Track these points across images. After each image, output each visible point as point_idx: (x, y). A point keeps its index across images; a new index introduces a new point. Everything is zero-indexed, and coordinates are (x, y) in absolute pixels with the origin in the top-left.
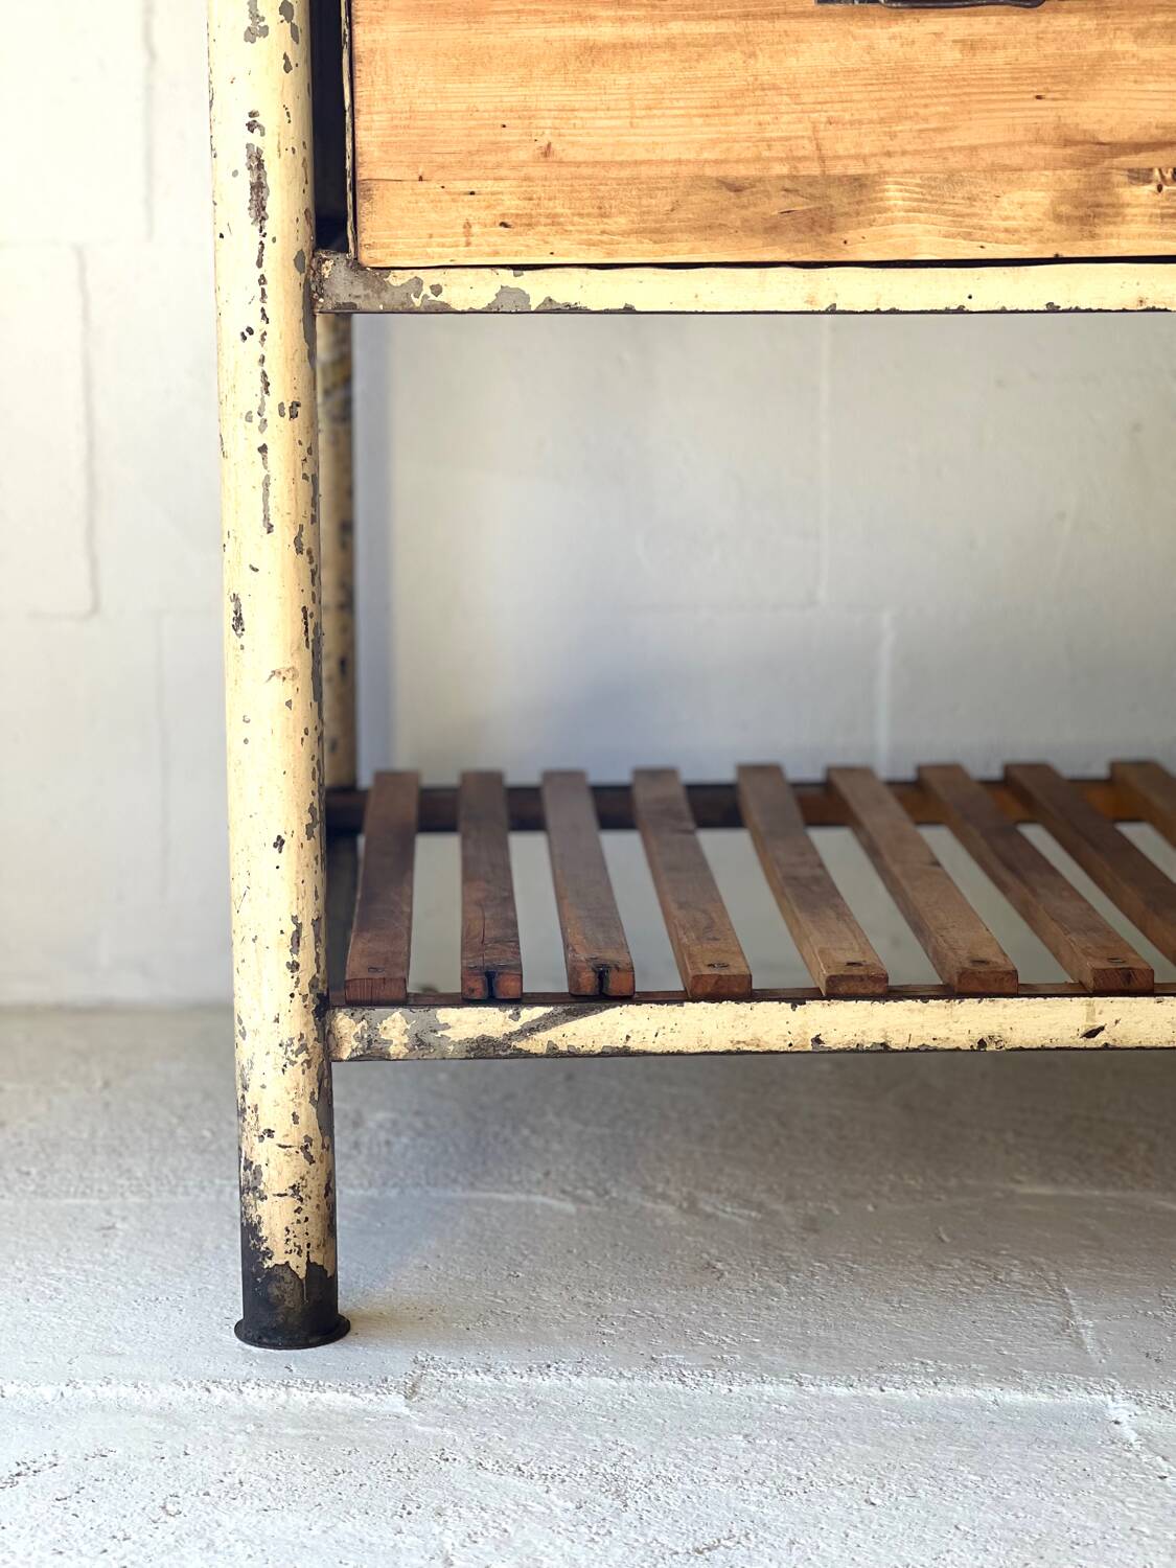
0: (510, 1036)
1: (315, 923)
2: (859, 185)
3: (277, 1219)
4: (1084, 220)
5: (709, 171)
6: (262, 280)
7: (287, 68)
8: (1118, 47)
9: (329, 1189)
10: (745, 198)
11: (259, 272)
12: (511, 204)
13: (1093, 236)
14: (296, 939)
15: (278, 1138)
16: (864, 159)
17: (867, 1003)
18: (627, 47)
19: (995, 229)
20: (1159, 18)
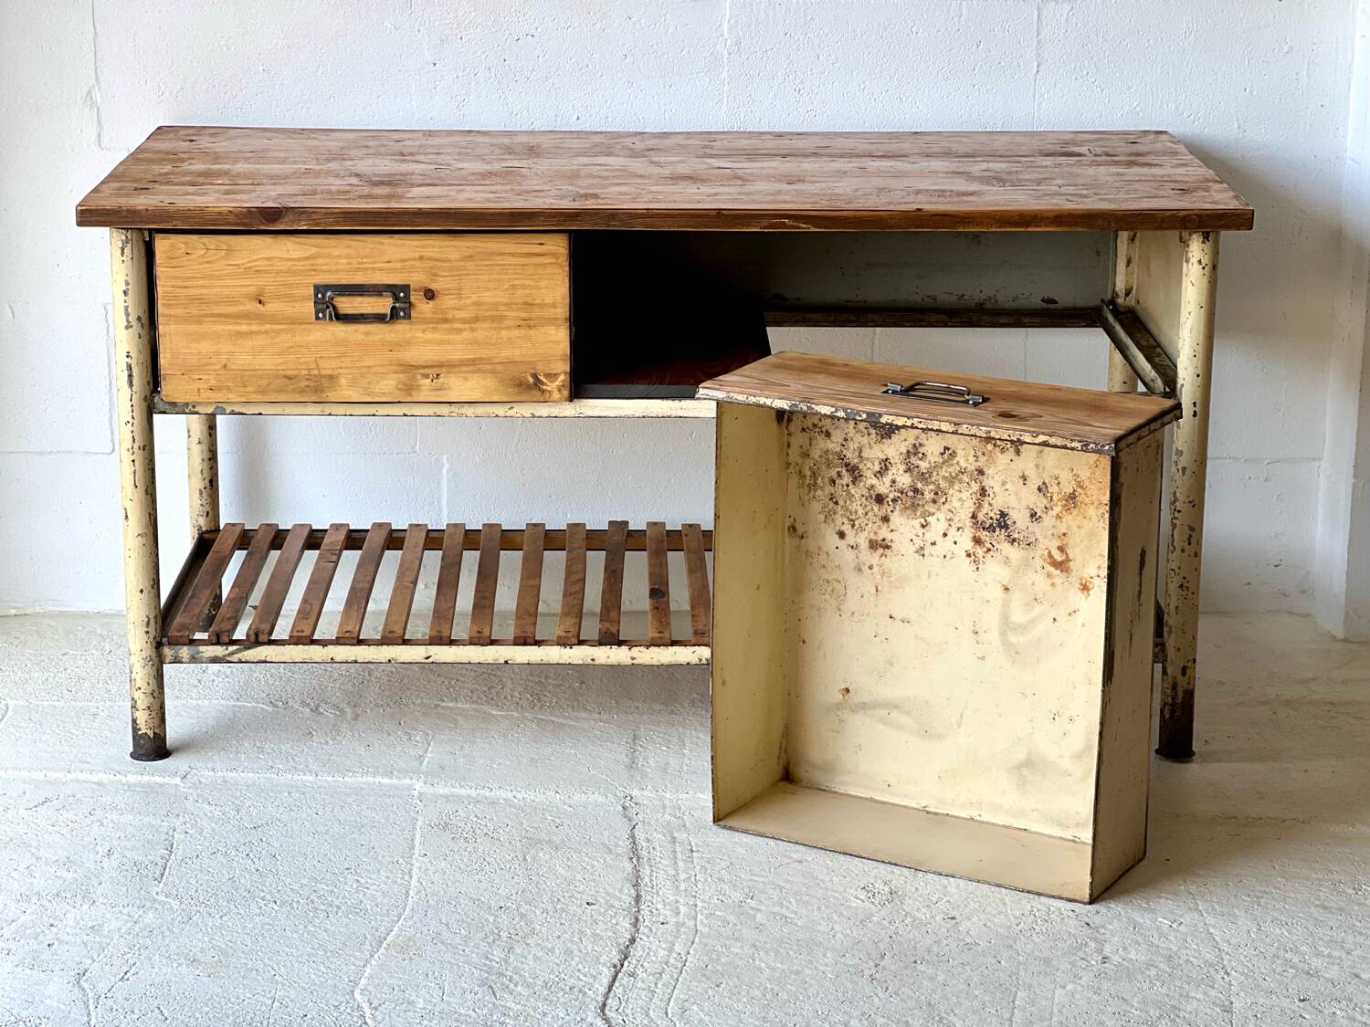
0: (224, 656)
1: (156, 617)
2: (331, 377)
3: (142, 717)
4: (407, 390)
5: (281, 372)
6: (132, 406)
7: (140, 338)
8: (417, 335)
9: (162, 707)
10: (293, 381)
11: (130, 404)
12: (213, 382)
13: (411, 395)
14: (148, 624)
15: (143, 690)
16: (333, 369)
17: (348, 647)
18: (252, 333)
19: (377, 393)
20: (431, 326)
